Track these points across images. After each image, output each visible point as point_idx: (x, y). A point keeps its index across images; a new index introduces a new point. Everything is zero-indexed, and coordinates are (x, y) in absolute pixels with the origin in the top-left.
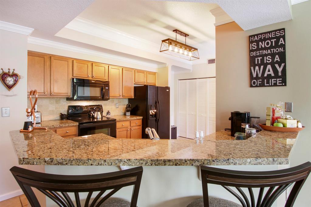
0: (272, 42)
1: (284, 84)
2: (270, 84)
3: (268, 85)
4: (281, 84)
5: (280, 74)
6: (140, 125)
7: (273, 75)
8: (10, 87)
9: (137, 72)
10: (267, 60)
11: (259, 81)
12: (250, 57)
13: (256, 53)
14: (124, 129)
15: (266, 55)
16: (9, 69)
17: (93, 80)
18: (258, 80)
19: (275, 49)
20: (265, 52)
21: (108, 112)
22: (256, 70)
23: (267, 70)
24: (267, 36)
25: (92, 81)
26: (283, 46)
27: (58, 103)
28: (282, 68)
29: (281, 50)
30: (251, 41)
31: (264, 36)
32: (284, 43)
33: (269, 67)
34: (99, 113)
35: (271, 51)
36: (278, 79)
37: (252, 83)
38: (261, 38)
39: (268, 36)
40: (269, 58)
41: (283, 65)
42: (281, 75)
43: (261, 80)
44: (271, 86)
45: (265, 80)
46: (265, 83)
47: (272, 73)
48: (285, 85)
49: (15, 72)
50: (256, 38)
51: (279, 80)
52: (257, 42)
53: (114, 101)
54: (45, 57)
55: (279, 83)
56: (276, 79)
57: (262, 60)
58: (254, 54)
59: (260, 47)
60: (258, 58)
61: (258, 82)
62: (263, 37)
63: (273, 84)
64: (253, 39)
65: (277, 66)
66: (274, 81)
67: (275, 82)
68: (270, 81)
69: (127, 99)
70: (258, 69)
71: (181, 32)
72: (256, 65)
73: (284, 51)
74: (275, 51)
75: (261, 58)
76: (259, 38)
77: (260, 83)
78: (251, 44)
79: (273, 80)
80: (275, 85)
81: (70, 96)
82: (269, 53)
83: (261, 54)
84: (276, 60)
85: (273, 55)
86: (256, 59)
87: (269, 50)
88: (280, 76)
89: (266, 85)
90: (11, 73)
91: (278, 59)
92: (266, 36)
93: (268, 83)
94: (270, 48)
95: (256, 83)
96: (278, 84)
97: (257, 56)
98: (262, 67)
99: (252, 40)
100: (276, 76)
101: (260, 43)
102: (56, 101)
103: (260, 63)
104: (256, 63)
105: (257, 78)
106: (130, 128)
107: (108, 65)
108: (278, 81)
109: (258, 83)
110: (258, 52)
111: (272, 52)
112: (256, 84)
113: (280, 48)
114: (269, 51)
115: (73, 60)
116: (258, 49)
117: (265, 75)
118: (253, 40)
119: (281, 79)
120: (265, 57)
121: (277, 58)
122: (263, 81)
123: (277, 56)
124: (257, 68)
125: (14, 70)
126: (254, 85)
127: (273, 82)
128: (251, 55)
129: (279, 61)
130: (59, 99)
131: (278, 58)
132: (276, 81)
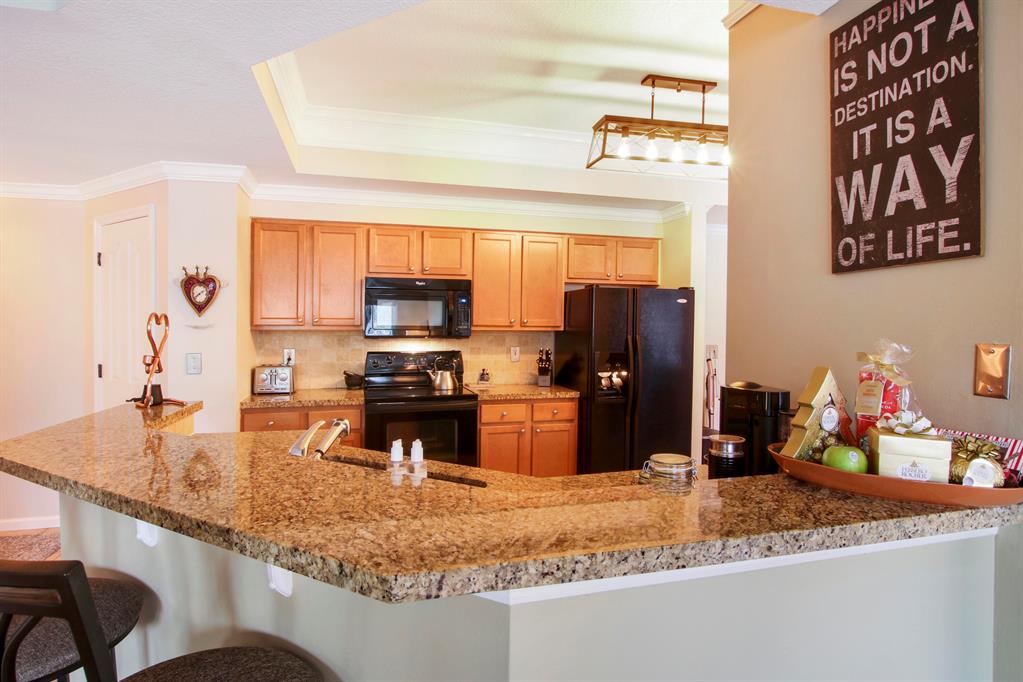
0: (917, 37)
1: (967, 246)
2: (909, 254)
3: (900, 256)
4: (956, 248)
5: (951, 195)
6: (571, 421)
7: (920, 204)
8: (200, 308)
9: (576, 244)
10: (895, 132)
11: (867, 243)
12: (834, 130)
13: (856, 106)
14: (508, 428)
15: (893, 109)
16: (197, 268)
17: (420, 280)
18: (862, 238)
19: (929, 70)
20: (890, 94)
21: (483, 374)
22: (853, 191)
23: (897, 180)
24: (899, 14)
25: (417, 283)
26: (969, 43)
27: (343, 346)
28: (961, 163)
29: (956, 66)
30: (836, 55)
31: (884, 16)
32: (970, 27)
33: (906, 165)
34: (447, 374)
35: (913, 83)
36: (943, 224)
37: (840, 253)
38: (876, 28)
39: (902, 9)
40: (904, 120)
41: (965, 142)
42: (955, 198)
43: (871, 236)
44: (914, 260)
45: (890, 234)
46: (886, 248)
47: (915, 195)
48: (976, 251)
49: (210, 273)
50: (856, 39)
51: (948, 229)
52: (859, 53)
53: (504, 340)
54: (300, 230)
55: (948, 242)
56: (932, 226)
57: (879, 136)
58: (847, 113)
59: (870, 77)
60: (862, 131)
61: (862, 245)
62: (882, 21)
63: (920, 252)
64: (844, 43)
65: (937, 153)
66: (925, 233)
67: (929, 239)
68: (910, 236)
69: (553, 334)
70: (862, 182)
71: (679, 80)
72: (855, 166)
73: (970, 67)
74: (932, 76)
75: (874, 126)
76: (866, 29)
77: (870, 248)
78: (837, 71)
79: (920, 228)
80: (931, 254)
81: (361, 325)
82: (906, 95)
83: (873, 108)
84: (933, 123)
85: (920, 103)
86: (855, 134)
87: (906, 81)
88: (953, 203)
89: (891, 256)
90: (202, 277)
91: (946, 121)
92: (895, 15)
93: (900, 246)
94: (907, 71)
95: (854, 252)
96: (941, 249)
97: (860, 123)
98: (877, 169)
99: (840, 48)
100: (937, 207)
101: (872, 55)
102: (339, 340)
103: (868, 152)
104: (855, 157)
105: (858, 227)
106: (532, 427)
107: (470, 232)
108: (941, 231)
109: (862, 252)
110: (862, 103)
111: (919, 89)
112: (853, 257)
113: (954, 59)
114: (906, 88)
115: (369, 227)
116: (864, 87)
117: (890, 210)
118: (844, 51)
119: (955, 221)
120: (889, 120)
121: (940, 115)
122: (880, 241)
123: (940, 104)
124: (858, 177)
125: (207, 268)
126: (845, 263)
127: (921, 240)
128: (837, 124)
129: (948, 125)
130: (346, 333)
131: (944, 110)
132: (934, 232)
